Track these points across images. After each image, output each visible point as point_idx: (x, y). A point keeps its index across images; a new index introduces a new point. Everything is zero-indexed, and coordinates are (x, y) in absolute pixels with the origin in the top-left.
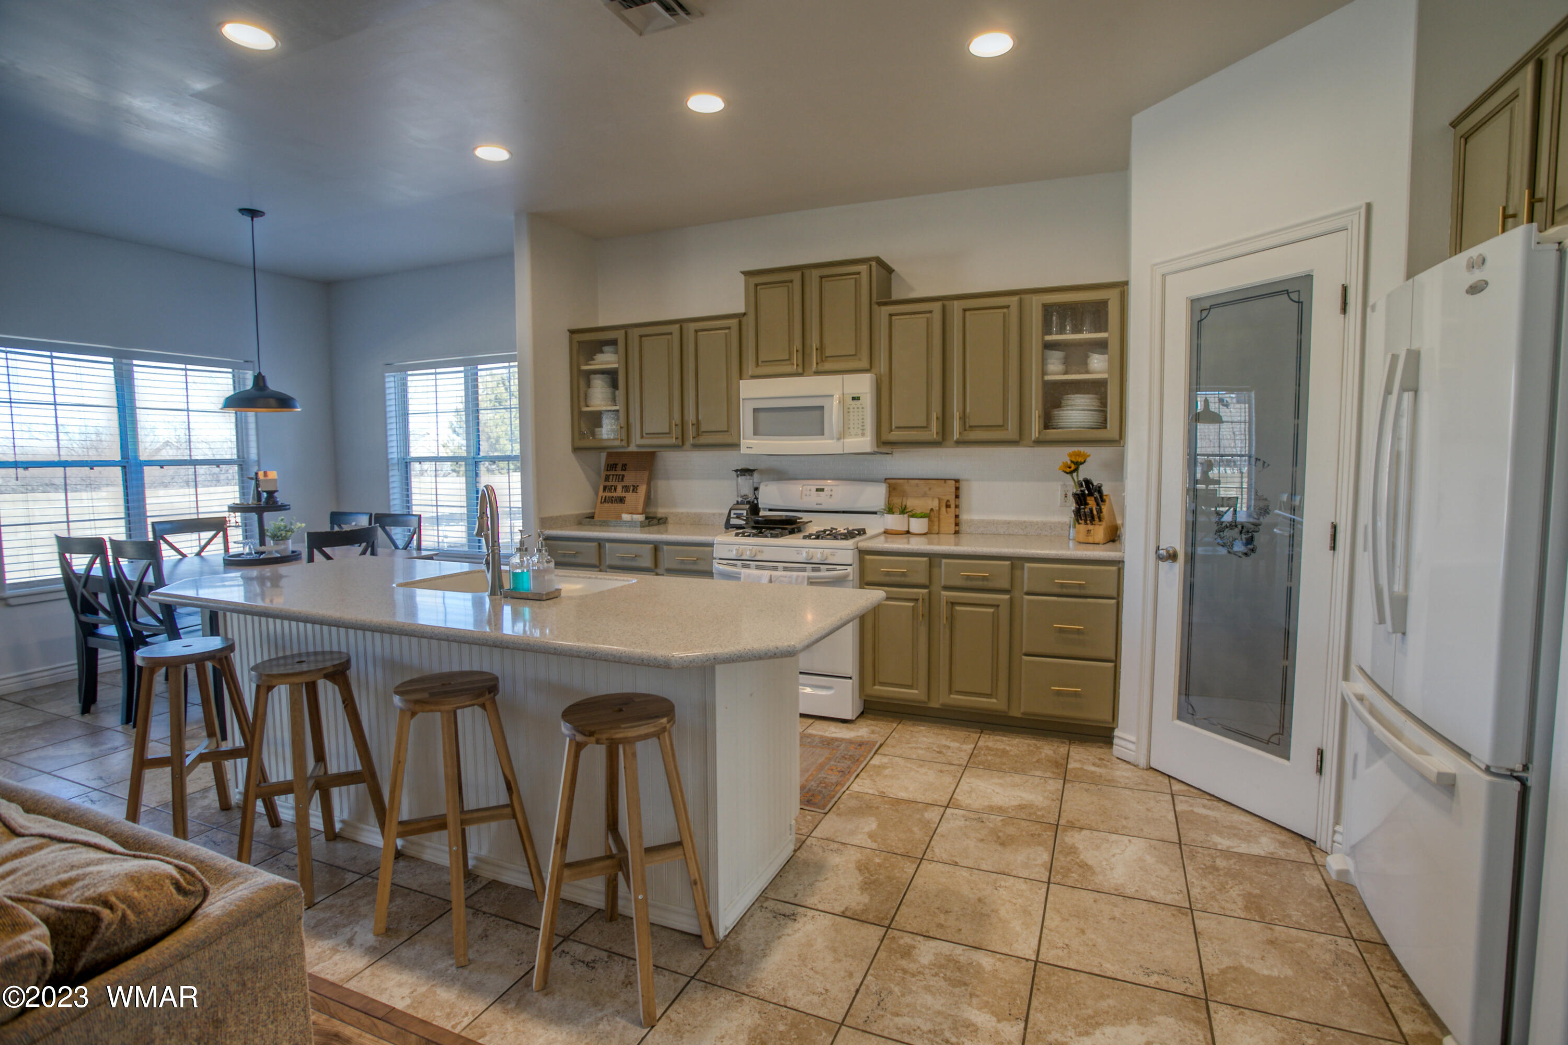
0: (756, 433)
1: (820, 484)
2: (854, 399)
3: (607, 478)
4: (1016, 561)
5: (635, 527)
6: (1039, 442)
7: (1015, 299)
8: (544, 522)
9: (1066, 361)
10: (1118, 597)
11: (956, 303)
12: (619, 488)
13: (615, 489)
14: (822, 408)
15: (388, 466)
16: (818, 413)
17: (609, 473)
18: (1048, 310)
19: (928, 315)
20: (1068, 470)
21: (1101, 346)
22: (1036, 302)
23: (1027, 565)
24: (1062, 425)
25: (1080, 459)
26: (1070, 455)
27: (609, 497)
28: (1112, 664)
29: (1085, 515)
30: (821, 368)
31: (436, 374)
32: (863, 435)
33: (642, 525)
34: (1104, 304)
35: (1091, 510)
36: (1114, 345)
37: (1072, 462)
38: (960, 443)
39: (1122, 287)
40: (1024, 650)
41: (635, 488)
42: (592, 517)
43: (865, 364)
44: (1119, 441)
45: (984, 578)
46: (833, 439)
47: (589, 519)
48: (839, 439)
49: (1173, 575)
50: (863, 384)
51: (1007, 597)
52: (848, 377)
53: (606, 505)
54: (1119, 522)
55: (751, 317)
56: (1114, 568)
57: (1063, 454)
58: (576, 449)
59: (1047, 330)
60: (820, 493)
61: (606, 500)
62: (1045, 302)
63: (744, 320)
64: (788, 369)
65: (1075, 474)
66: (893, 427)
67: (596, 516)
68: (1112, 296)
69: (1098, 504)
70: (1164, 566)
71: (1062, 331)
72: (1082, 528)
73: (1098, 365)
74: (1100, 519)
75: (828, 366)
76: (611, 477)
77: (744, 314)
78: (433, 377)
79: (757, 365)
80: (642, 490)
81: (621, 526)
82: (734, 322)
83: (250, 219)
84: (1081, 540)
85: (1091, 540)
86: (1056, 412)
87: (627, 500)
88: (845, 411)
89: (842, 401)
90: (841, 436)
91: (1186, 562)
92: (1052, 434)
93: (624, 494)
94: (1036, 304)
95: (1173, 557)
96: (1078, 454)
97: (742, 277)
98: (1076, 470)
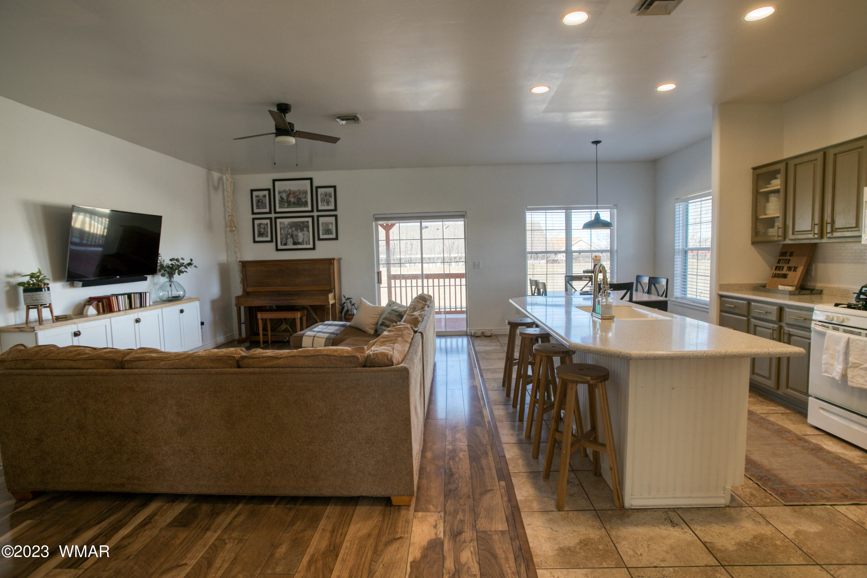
3: (779, 262)
5: (786, 294)
8: (722, 287)
12: (785, 268)
15: (674, 253)
17: (780, 258)
27: (778, 274)
31: (701, 201)
33: (791, 293)
41: (795, 269)
42: (764, 286)
47: (761, 288)
53: (775, 279)
58: (754, 243)
61: (775, 276)
67: (767, 286)
76: (782, 261)
78: (700, 203)
80: (800, 270)
81: (777, 293)
83: (595, 145)
87: (789, 277)
93: (787, 272)
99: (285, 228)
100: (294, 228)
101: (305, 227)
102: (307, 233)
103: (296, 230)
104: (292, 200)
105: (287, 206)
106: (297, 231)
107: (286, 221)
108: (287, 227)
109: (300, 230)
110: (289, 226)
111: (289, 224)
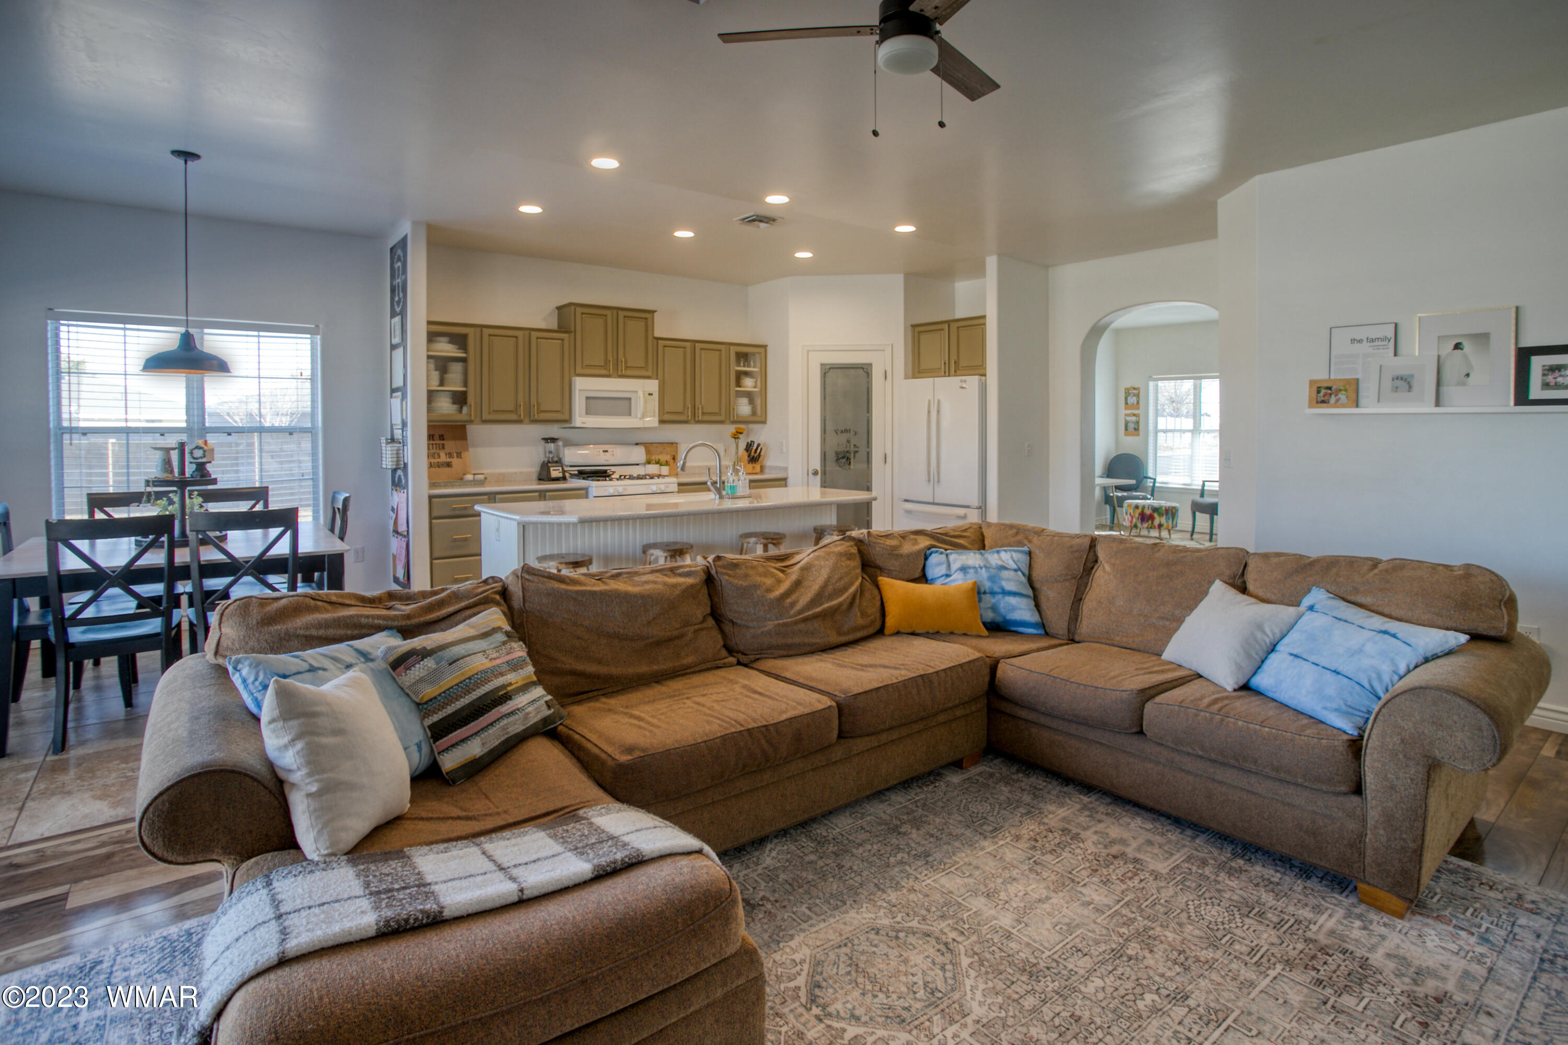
0: (588, 413)
1: (606, 447)
2: (648, 394)
7: (724, 347)
11: (697, 344)
12: (442, 454)
13: (439, 457)
14: (630, 399)
16: (627, 402)
19: (684, 349)
20: (736, 437)
22: (733, 350)
25: (742, 431)
26: (735, 429)
27: (436, 462)
32: (654, 416)
34: (751, 353)
36: (759, 373)
37: (738, 433)
39: (764, 347)
41: (459, 455)
43: (651, 373)
44: (765, 420)
46: (636, 418)
48: (641, 419)
50: (653, 385)
52: (643, 381)
53: (434, 469)
56: (782, 482)
60: (606, 453)
61: (433, 465)
62: (736, 350)
63: (573, 335)
66: (668, 412)
68: (758, 352)
72: (751, 466)
75: (629, 372)
77: (573, 332)
79: (582, 367)
80: (466, 455)
82: (566, 336)
83: (183, 162)
87: (454, 465)
88: (644, 402)
89: (641, 395)
90: (643, 416)
91: (823, 475)
93: (449, 460)
95: (815, 473)
96: (741, 429)
98: (741, 437)
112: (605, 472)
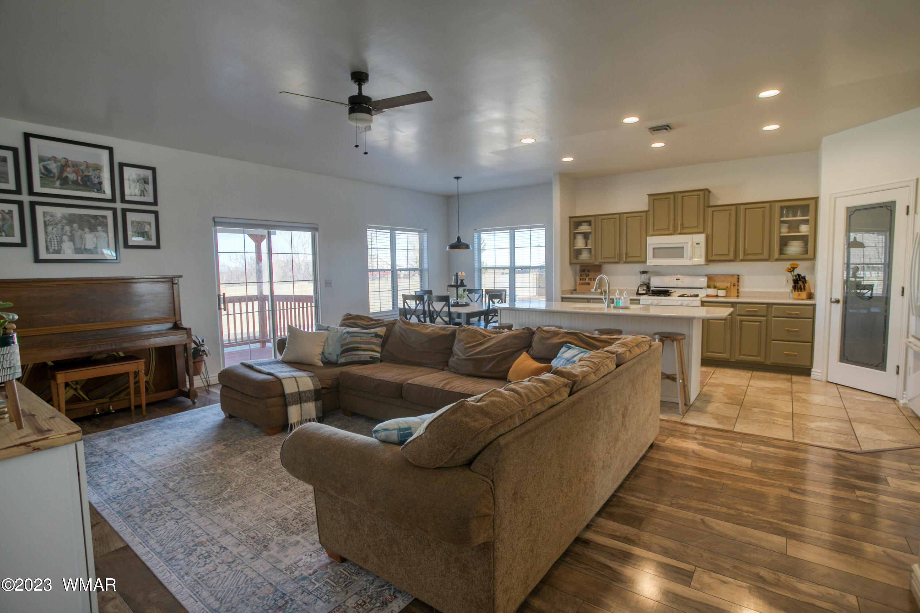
0: (654, 257)
1: (677, 277)
2: (697, 244)
3: (581, 275)
4: (769, 305)
5: (597, 294)
6: (777, 260)
7: (768, 204)
9: (789, 228)
10: (813, 318)
11: (742, 206)
12: (587, 279)
13: (585, 280)
14: (683, 248)
15: (474, 271)
16: (681, 249)
17: (582, 273)
18: (782, 208)
19: (729, 211)
20: (790, 271)
21: (806, 222)
22: (778, 206)
23: (774, 306)
24: (787, 253)
25: (795, 266)
26: (790, 265)
27: (583, 283)
28: (810, 344)
29: (798, 288)
30: (682, 232)
31: (495, 233)
32: (701, 258)
34: (808, 206)
35: (801, 286)
36: (812, 222)
37: (792, 267)
38: (742, 260)
39: (816, 200)
40: (772, 338)
41: (594, 279)
43: (701, 230)
44: (814, 258)
45: (755, 311)
46: (687, 259)
48: (690, 259)
49: (838, 309)
50: (701, 238)
51: (765, 318)
52: (695, 236)
53: (582, 286)
54: (812, 291)
55: (651, 212)
56: (812, 307)
57: (787, 265)
58: (571, 264)
59: (782, 215)
60: (678, 281)
61: (581, 284)
62: (781, 205)
63: (648, 213)
64: (668, 232)
65: (792, 272)
66: (713, 254)
67: (577, 291)
68: (812, 204)
69: (804, 284)
70: (834, 305)
71: (788, 216)
72: (796, 293)
73: (804, 229)
74: (804, 289)
75: (685, 231)
76: (583, 275)
77: (648, 211)
78: (493, 234)
79: (654, 231)
81: (591, 294)
82: (644, 214)
83: (457, 180)
84: (796, 298)
85: (800, 298)
86: (785, 248)
87: (591, 284)
88: (693, 248)
89: (692, 245)
90: (691, 258)
91: (843, 304)
92: (783, 256)
93: (589, 282)
94: (777, 206)
95: (838, 301)
96: (795, 264)
97: (647, 196)
98: (793, 271)
99: (57, 224)
100: (75, 226)
101: (99, 225)
102: (104, 234)
103: (81, 228)
104: (72, 176)
105: (61, 185)
106: (83, 230)
107: (59, 212)
108: (60, 222)
109: (90, 229)
110: (65, 221)
111: (64, 217)
112: (668, 291)
